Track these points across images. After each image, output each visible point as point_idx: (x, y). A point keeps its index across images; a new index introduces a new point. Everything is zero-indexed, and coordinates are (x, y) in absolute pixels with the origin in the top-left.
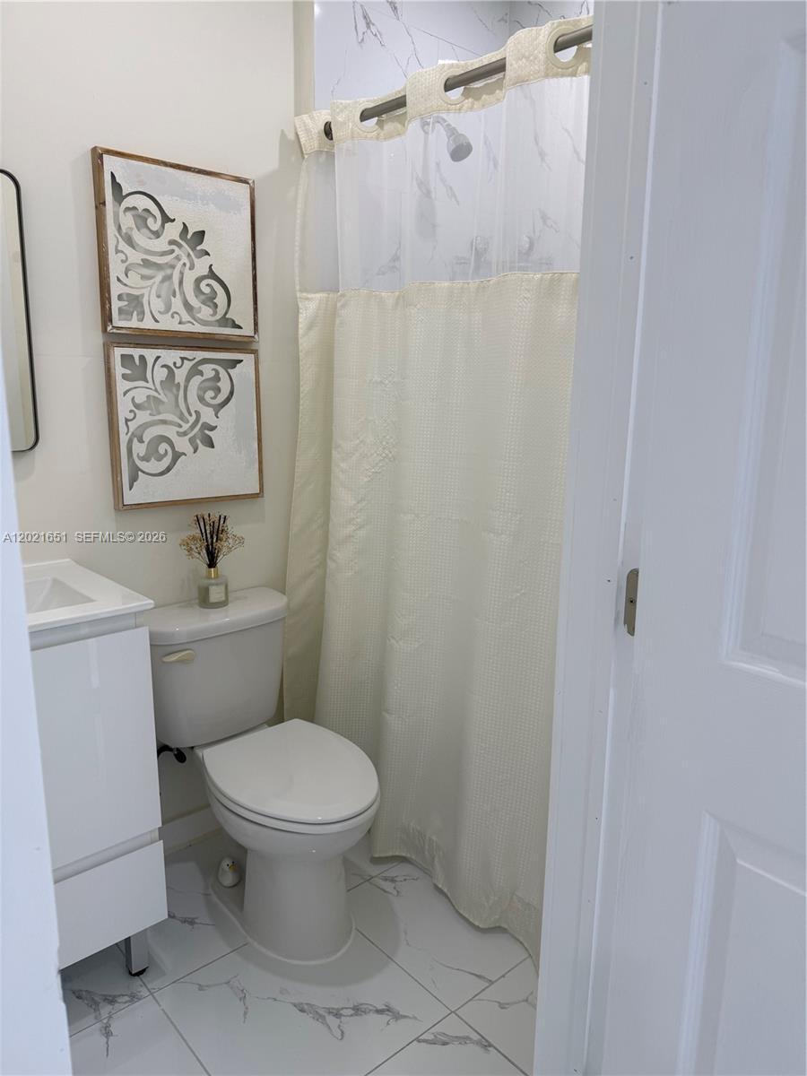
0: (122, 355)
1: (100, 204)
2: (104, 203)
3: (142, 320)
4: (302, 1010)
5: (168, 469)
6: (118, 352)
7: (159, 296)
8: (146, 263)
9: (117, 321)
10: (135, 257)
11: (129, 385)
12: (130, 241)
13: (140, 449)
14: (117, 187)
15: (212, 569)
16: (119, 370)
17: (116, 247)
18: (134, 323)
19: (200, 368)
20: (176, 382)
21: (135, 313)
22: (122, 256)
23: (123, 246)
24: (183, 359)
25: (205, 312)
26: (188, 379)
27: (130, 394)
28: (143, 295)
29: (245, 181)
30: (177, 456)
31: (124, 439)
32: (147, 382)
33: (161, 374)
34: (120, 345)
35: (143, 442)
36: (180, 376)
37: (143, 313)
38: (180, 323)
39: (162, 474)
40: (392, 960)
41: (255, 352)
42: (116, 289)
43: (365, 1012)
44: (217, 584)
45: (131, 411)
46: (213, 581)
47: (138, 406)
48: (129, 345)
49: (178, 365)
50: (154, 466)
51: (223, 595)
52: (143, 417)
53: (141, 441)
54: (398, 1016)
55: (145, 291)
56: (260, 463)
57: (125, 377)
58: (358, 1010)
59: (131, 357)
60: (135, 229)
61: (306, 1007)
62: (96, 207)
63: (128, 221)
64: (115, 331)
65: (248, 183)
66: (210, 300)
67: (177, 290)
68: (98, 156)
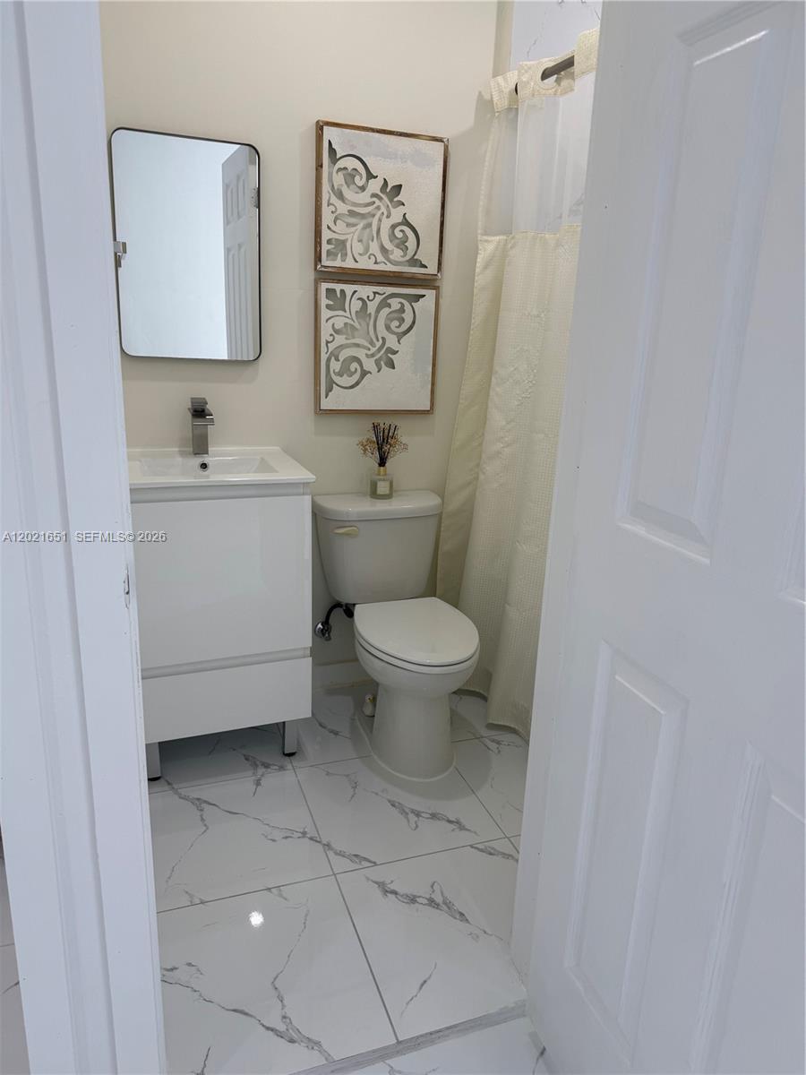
0: (327, 289)
1: (319, 166)
2: (321, 166)
3: (344, 261)
4: (393, 805)
5: (357, 384)
6: (324, 286)
7: (360, 241)
8: (352, 213)
9: (325, 262)
10: (343, 208)
11: (331, 313)
12: (340, 196)
13: (335, 366)
14: (332, 151)
15: (382, 468)
16: (324, 301)
17: (329, 201)
18: (338, 263)
19: (389, 301)
20: (368, 312)
21: (340, 255)
22: (332, 208)
23: (334, 200)
24: (375, 293)
25: (397, 254)
26: (378, 311)
27: (332, 320)
28: (347, 239)
29: (440, 140)
30: (364, 373)
31: (324, 357)
32: (345, 311)
33: (356, 305)
34: (325, 280)
35: (339, 360)
36: (372, 307)
37: (346, 254)
38: (376, 263)
39: (352, 387)
40: (474, 793)
41: (437, 288)
42: (326, 234)
43: (439, 819)
44: (384, 480)
45: (331, 335)
46: (382, 477)
47: (337, 332)
48: (333, 281)
49: (370, 298)
50: (346, 381)
51: (388, 489)
52: (340, 339)
53: (337, 360)
54: (462, 828)
55: (349, 237)
56: (433, 384)
57: (328, 307)
58: (434, 816)
59: (334, 290)
60: (346, 186)
61: (397, 804)
62: (317, 169)
63: (339, 179)
64: (323, 269)
65: (443, 142)
66: (402, 244)
67: (375, 235)
68: (320, 127)
